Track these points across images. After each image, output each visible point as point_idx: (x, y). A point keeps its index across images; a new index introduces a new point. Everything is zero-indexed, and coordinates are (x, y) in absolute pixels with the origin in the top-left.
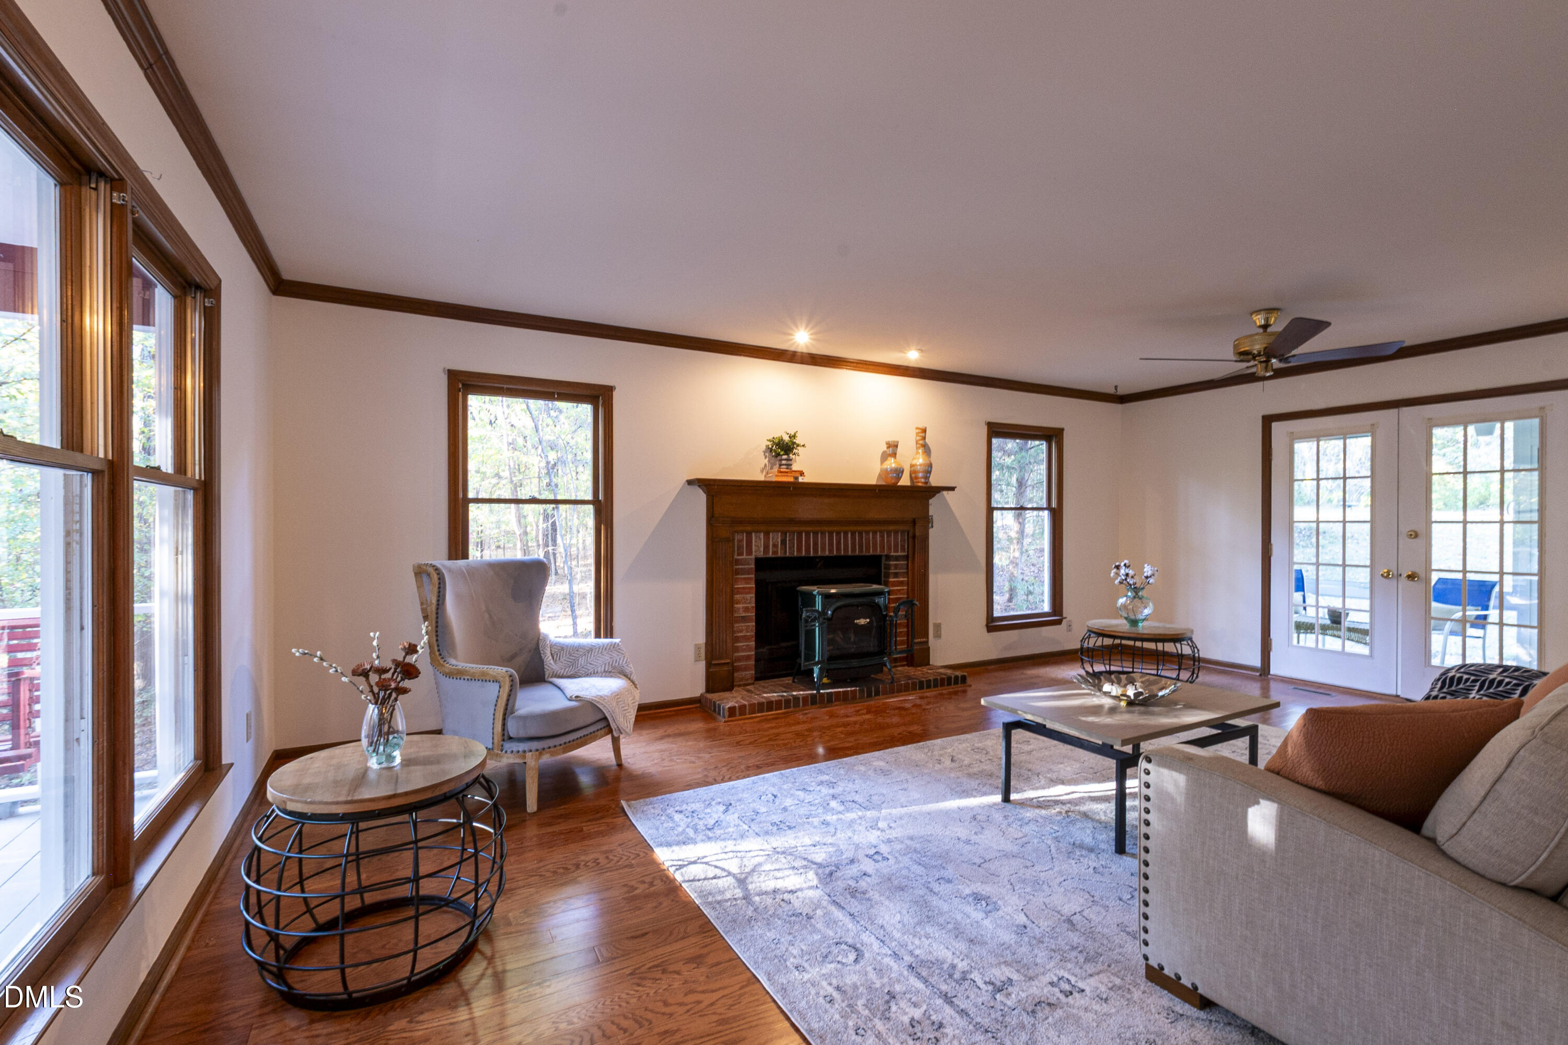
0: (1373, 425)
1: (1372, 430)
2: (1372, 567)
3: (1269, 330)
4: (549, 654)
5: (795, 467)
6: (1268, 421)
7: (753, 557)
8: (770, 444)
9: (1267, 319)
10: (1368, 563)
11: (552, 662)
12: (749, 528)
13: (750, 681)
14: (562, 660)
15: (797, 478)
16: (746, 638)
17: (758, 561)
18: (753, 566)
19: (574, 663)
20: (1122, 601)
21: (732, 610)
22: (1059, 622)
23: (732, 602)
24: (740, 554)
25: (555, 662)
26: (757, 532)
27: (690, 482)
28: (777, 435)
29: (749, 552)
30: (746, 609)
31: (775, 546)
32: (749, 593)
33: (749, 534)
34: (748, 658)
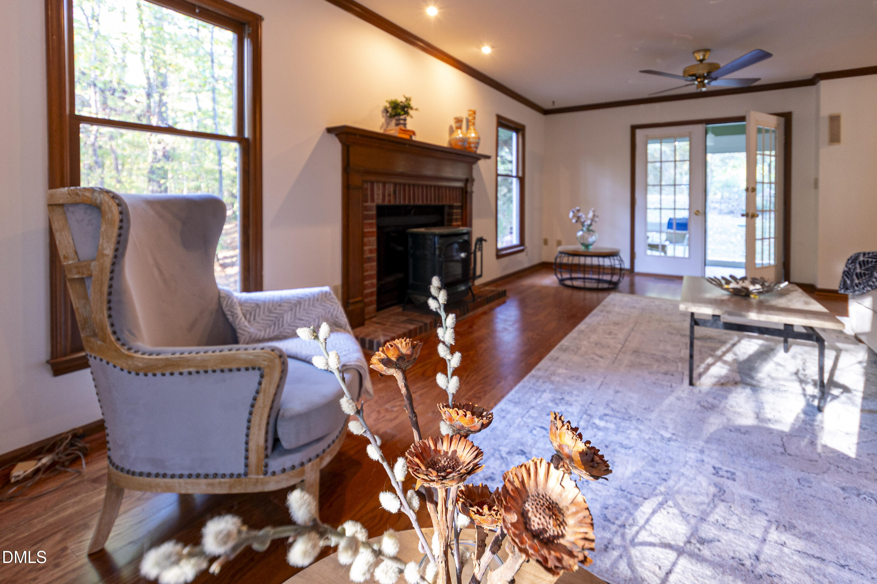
0: (690, 133)
1: (690, 137)
2: (690, 209)
3: (704, 62)
4: (240, 315)
5: (409, 127)
6: (634, 128)
7: (374, 204)
8: (388, 105)
9: (704, 56)
10: (687, 207)
11: (246, 323)
12: (373, 178)
13: (373, 315)
14: (258, 319)
15: (411, 137)
16: (370, 277)
17: (380, 208)
18: (374, 212)
19: (277, 321)
20: (580, 233)
21: (362, 252)
22: (522, 251)
23: (363, 244)
24: (366, 201)
25: (249, 322)
26: (378, 182)
27: (330, 130)
28: (393, 98)
29: (373, 200)
30: (371, 251)
31: (389, 195)
32: (371, 236)
33: (372, 183)
34: (371, 294)
